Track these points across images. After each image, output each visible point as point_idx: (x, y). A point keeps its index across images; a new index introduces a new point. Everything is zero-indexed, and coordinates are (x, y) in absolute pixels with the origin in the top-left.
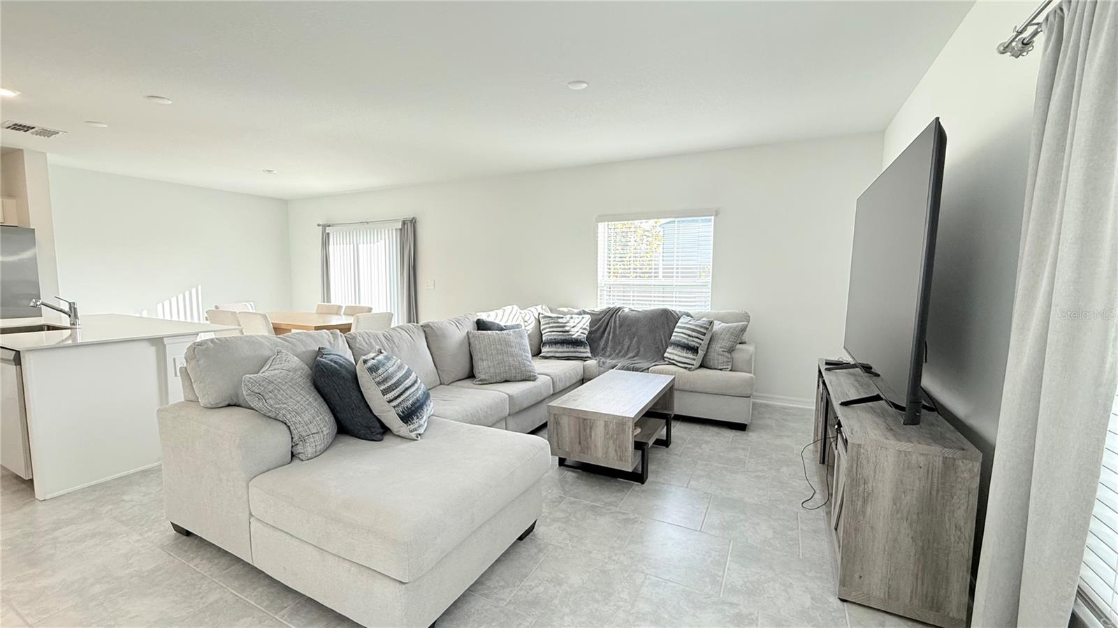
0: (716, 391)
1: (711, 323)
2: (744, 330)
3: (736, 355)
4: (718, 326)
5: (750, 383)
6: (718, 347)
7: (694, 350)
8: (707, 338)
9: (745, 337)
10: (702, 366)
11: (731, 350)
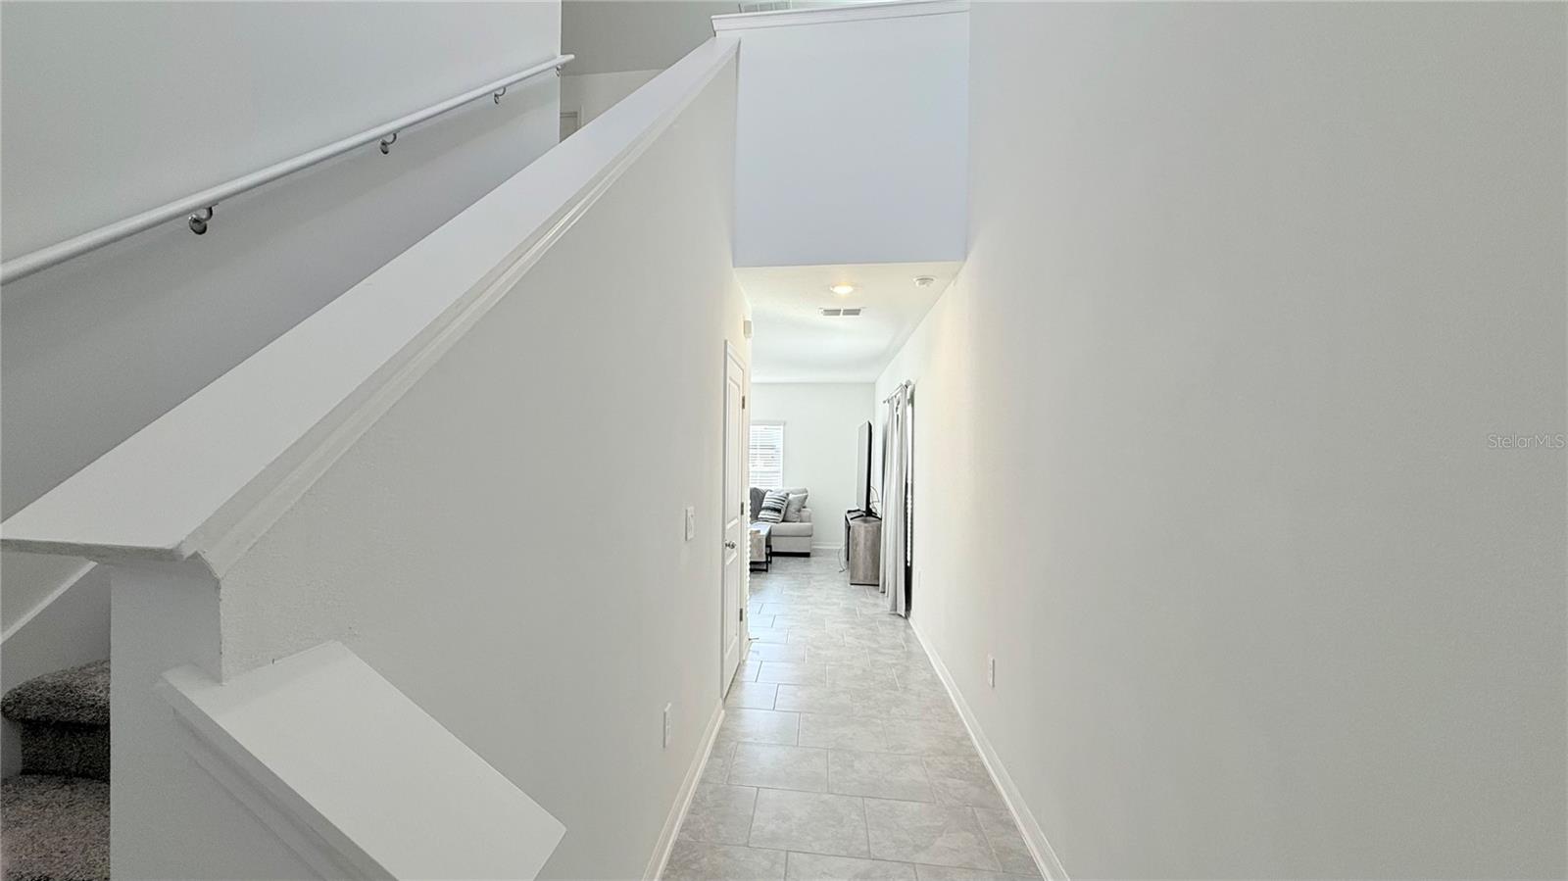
0: (793, 534)
1: (788, 494)
2: (806, 497)
3: (802, 513)
4: (791, 497)
5: (812, 528)
6: (792, 509)
7: (779, 511)
8: (785, 504)
9: (806, 504)
10: (783, 521)
11: (799, 511)
